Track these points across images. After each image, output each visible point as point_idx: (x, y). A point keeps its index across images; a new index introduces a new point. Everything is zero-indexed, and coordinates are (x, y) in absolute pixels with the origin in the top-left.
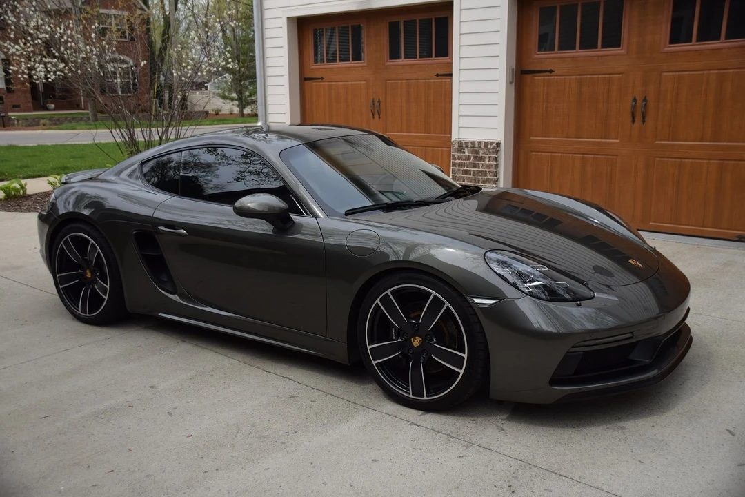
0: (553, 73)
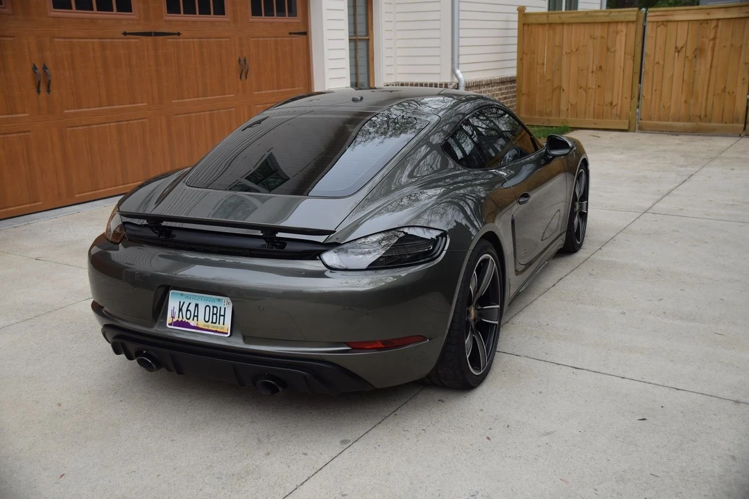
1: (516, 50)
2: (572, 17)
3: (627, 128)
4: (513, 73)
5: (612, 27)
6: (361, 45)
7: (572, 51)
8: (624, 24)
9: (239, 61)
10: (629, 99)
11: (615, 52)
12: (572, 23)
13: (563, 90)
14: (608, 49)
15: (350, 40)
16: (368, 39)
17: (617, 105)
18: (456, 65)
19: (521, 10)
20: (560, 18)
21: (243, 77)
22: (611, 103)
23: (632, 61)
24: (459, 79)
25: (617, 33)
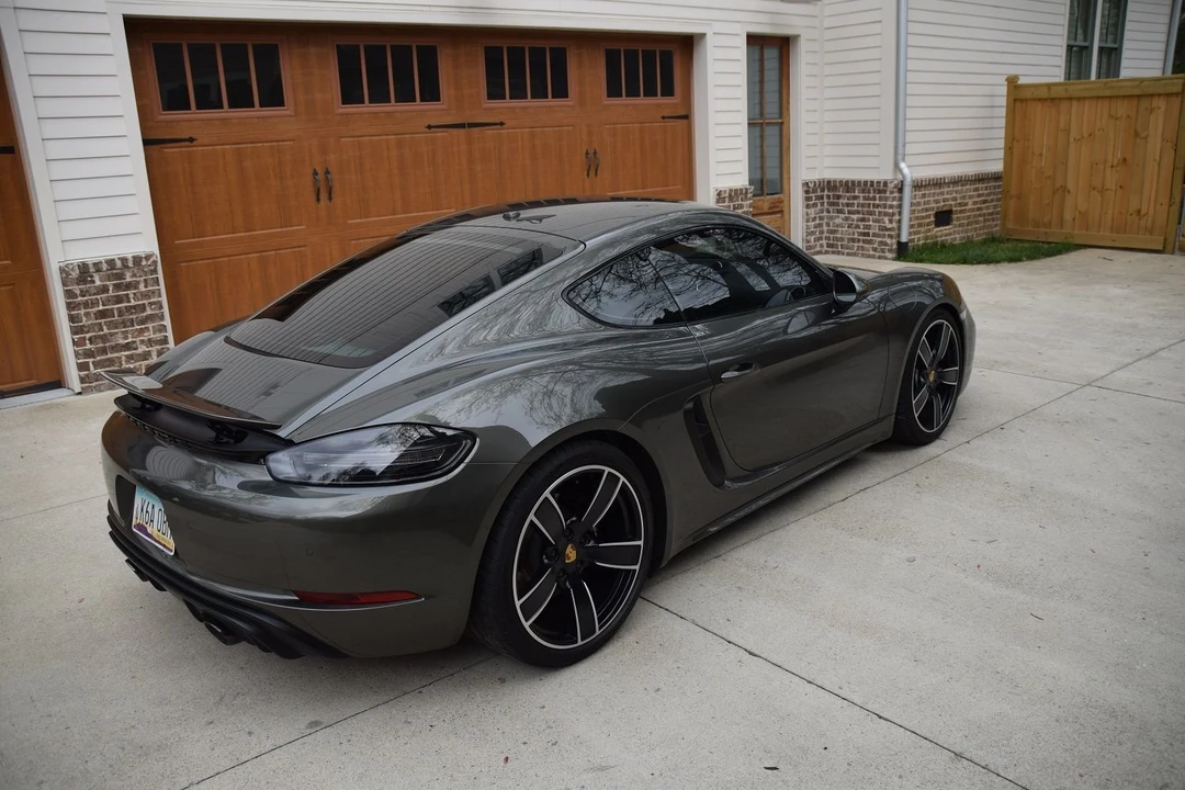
0: (195, 143)
1: (1003, 136)
2: (1086, 89)
3: (1161, 248)
4: (998, 167)
5: (1144, 103)
6: (772, 132)
7: (1083, 137)
8: (1162, 98)
9: (587, 153)
10: (1165, 207)
11: (1146, 138)
12: (1085, 98)
13: (1069, 192)
14: (1136, 134)
15: (749, 124)
16: (782, 123)
17: (1147, 213)
18: (900, 157)
19: (1012, 82)
20: (1066, 90)
21: (592, 173)
22: (1139, 211)
23: (1173, 152)
24: (904, 176)
25: (1152, 111)
